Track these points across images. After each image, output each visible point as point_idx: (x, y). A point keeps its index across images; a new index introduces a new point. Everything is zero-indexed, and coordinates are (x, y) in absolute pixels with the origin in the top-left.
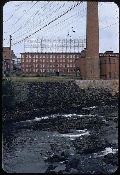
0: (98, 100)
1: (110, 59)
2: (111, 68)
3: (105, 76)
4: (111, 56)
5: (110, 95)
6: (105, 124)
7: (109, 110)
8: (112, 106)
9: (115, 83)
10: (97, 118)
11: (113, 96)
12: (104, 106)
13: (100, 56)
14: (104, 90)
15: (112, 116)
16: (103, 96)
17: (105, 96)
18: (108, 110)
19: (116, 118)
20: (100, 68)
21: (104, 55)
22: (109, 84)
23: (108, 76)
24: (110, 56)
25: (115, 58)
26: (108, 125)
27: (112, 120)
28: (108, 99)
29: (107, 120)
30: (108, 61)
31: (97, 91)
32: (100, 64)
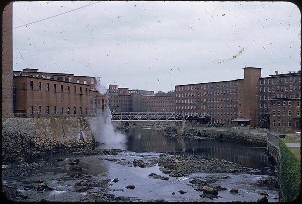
0: (10, 154)
1: (32, 82)
2: (33, 99)
3: (24, 112)
4: (33, 78)
5: (32, 145)
6: (21, 196)
7: (30, 171)
8: (35, 164)
9: (40, 123)
10: (7, 187)
11: (36, 146)
12: (20, 163)
13: (14, 77)
14: (21, 137)
15: (35, 182)
16: (19, 147)
17: (23, 147)
18: (27, 170)
19: (42, 184)
20: (15, 97)
21: (21, 74)
22: (30, 125)
23: (29, 112)
24: (31, 77)
25: (40, 81)
26: (27, 197)
27: (35, 188)
28: (28, 151)
29: (25, 189)
30: (28, 86)
31: (9, 138)
32: (15, 90)
